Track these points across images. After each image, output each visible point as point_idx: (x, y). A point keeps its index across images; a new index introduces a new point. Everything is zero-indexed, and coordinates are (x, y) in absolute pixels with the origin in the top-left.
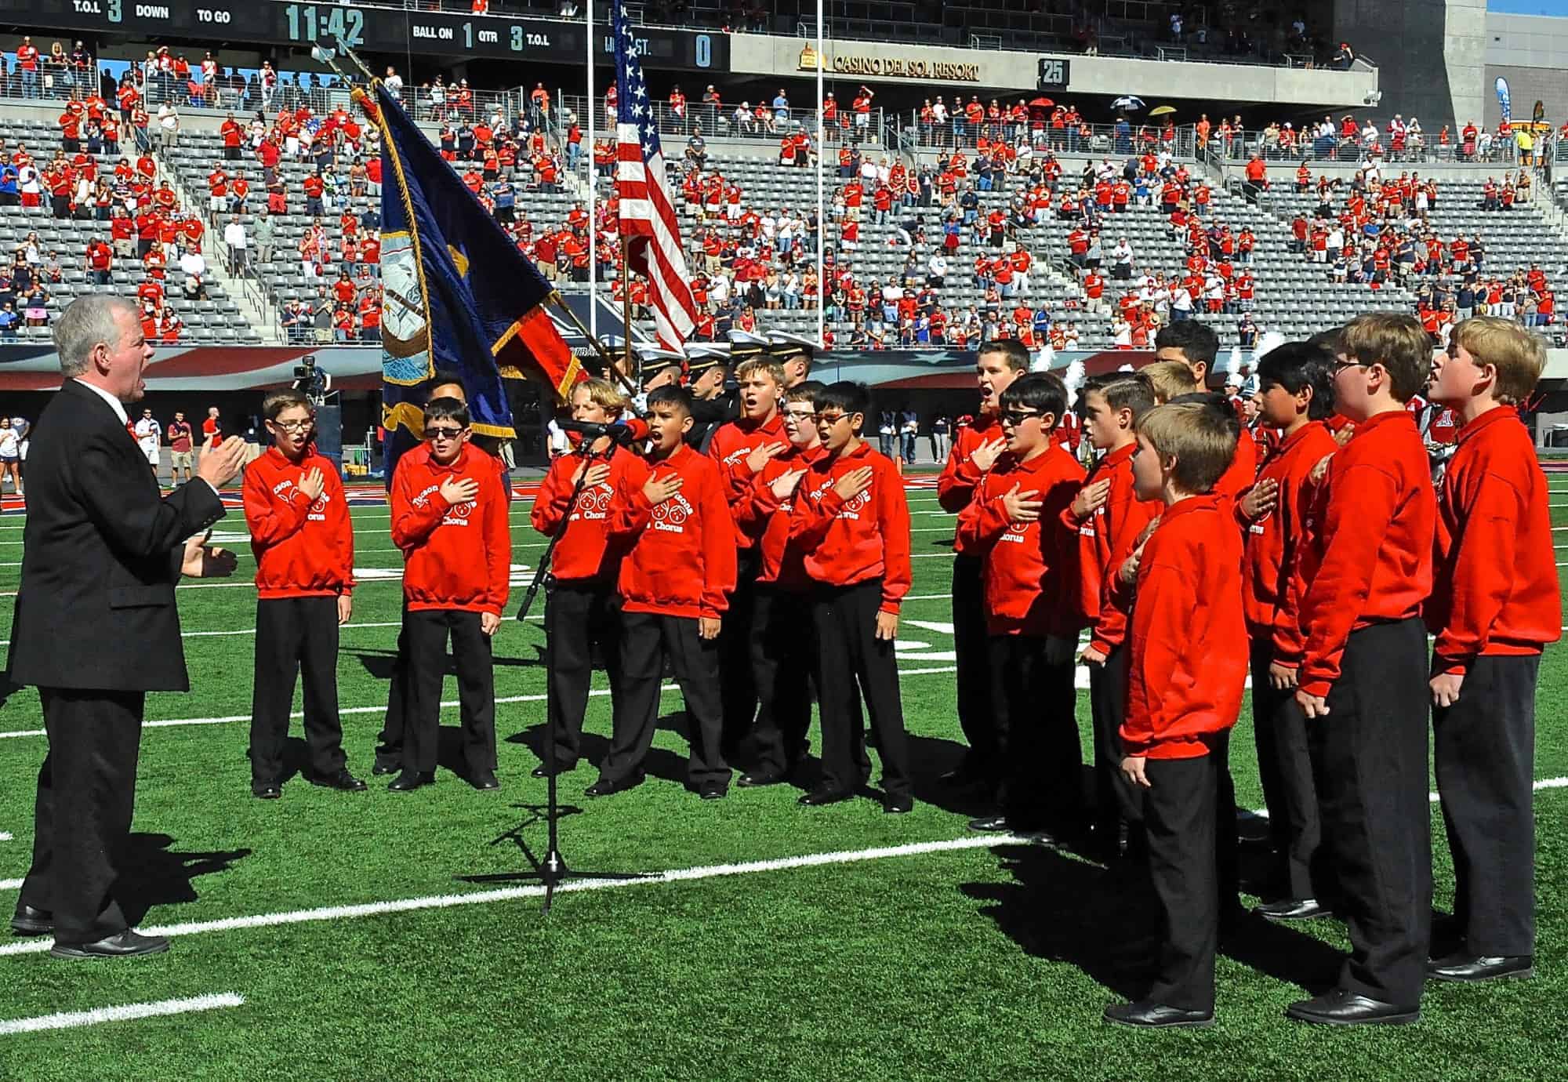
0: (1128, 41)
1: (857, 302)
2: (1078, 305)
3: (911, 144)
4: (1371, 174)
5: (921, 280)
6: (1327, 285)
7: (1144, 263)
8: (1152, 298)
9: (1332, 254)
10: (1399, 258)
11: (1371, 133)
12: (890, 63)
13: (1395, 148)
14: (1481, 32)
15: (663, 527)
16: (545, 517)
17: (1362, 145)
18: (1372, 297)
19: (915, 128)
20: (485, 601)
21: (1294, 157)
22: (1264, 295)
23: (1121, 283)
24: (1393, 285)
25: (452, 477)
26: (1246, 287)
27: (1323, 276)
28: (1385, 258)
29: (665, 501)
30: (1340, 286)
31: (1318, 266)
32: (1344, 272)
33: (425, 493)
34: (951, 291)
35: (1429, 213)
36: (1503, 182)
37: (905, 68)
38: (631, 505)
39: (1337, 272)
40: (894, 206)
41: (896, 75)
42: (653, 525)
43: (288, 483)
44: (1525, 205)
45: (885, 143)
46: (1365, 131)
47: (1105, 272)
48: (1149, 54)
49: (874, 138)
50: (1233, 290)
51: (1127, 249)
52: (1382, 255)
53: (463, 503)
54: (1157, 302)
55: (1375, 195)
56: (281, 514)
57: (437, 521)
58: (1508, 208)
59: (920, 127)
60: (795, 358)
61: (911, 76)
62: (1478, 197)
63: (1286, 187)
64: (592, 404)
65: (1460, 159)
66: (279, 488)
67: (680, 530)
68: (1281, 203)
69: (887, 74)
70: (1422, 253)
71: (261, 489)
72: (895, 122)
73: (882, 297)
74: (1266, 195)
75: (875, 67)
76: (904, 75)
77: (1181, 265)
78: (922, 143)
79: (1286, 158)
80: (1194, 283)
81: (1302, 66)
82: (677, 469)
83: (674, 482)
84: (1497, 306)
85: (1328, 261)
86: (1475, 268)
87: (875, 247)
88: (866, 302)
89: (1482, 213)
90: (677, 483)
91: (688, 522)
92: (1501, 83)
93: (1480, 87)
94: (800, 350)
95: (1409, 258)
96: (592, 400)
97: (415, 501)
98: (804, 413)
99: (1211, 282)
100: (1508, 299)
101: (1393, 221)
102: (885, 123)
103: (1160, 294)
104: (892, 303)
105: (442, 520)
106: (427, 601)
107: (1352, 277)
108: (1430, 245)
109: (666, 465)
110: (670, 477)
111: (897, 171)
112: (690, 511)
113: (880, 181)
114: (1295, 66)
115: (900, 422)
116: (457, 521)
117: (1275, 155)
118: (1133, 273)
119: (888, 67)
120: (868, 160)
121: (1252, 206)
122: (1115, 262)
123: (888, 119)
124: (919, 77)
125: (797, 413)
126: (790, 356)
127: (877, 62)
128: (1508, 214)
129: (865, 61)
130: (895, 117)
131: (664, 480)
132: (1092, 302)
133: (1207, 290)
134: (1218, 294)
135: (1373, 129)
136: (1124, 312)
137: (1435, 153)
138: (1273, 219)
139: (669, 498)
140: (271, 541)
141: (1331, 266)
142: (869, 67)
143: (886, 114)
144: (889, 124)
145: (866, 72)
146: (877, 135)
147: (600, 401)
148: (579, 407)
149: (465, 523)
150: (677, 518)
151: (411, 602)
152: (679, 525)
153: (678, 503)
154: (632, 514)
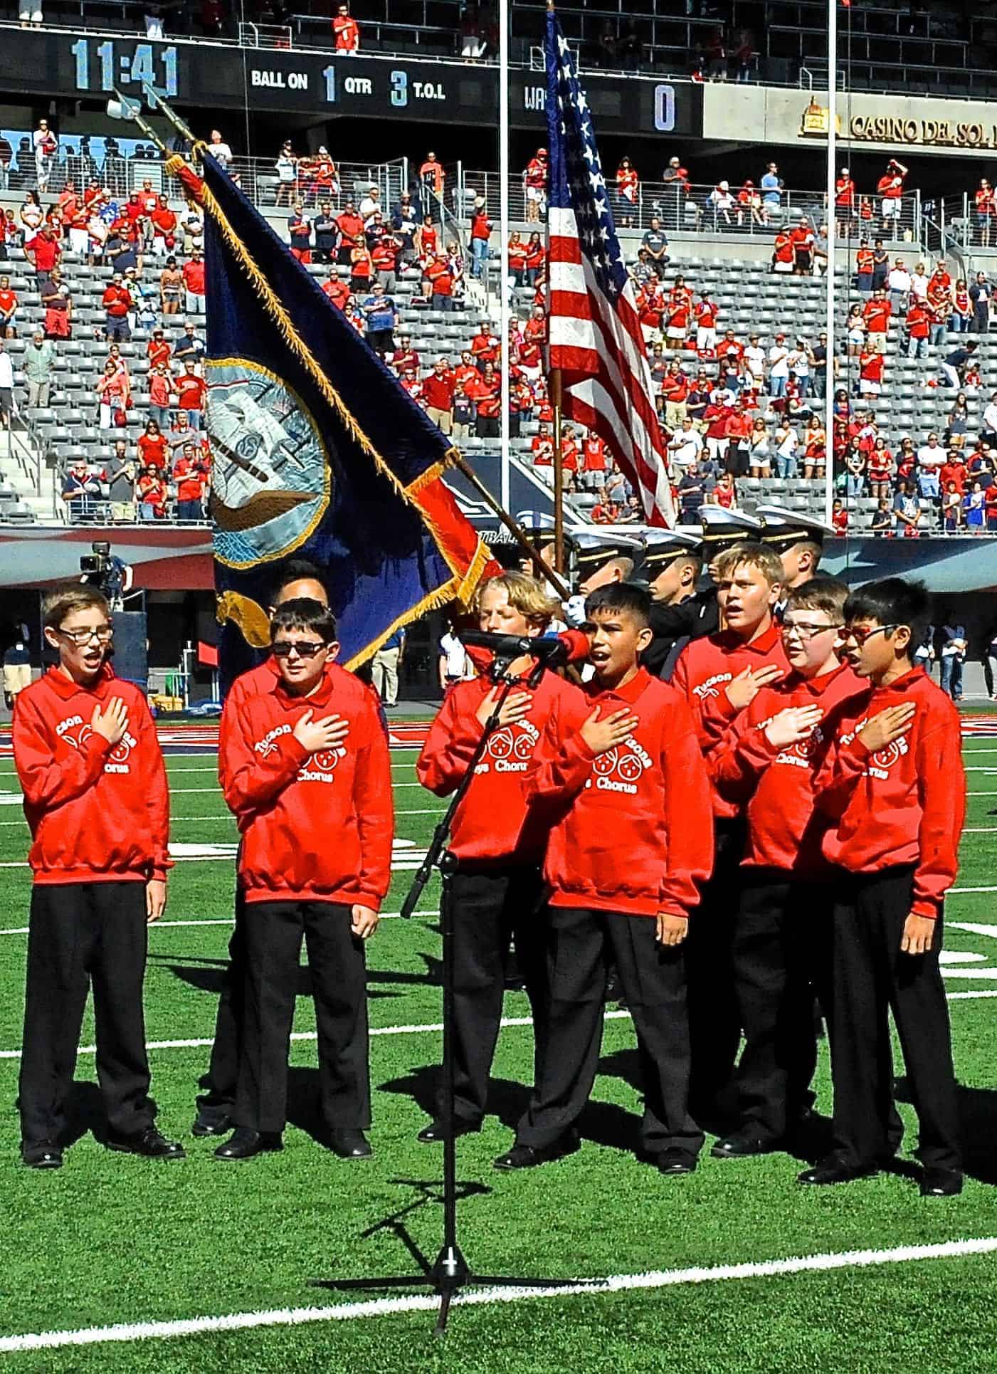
1: (881, 468)
3: (961, 242)
12: (931, 127)
15: (609, 785)
16: (439, 768)
19: (966, 220)
20: (356, 889)
25: (311, 712)
29: (611, 748)
33: (273, 735)
37: (952, 133)
38: (563, 753)
40: (935, 332)
41: (939, 144)
42: (594, 783)
43: (77, 720)
45: (923, 241)
49: (908, 234)
53: (328, 749)
56: (66, 765)
57: (289, 776)
60: (798, 545)
61: (962, 146)
64: (510, 610)
66: (64, 725)
67: (633, 789)
69: (926, 142)
71: (37, 726)
72: (937, 211)
75: (910, 132)
76: (950, 144)
82: (628, 703)
83: (624, 721)
87: (907, 389)
90: (629, 723)
91: (644, 780)
94: (805, 534)
97: (257, 747)
98: (814, 627)
102: (923, 212)
104: (930, 470)
105: (296, 774)
106: (274, 887)
109: (614, 697)
110: (618, 713)
111: (939, 281)
112: (648, 763)
113: (916, 296)
116: (317, 776)
119: (929, 132)
120: (899, 266)
123: (927, 207)
124: (972, 146)
125: (804, 626)
126: (791, 543)
127: (912, 125)
129: (896, 123)
130: (938, 203)
131: (611, 719)
139: (618, 744)
140: (50, 803)
142: (901, 132)
143: (924, 199)
144: (929, 213)
145: (897, 139)
146: (911, 229)
147: (520, 605)
148: (490, 613)
149: (329, 778)
150: (629, 773)
151: (249, 888)
152: (632, 783)
153: (631, 751)
154: (565, 766)
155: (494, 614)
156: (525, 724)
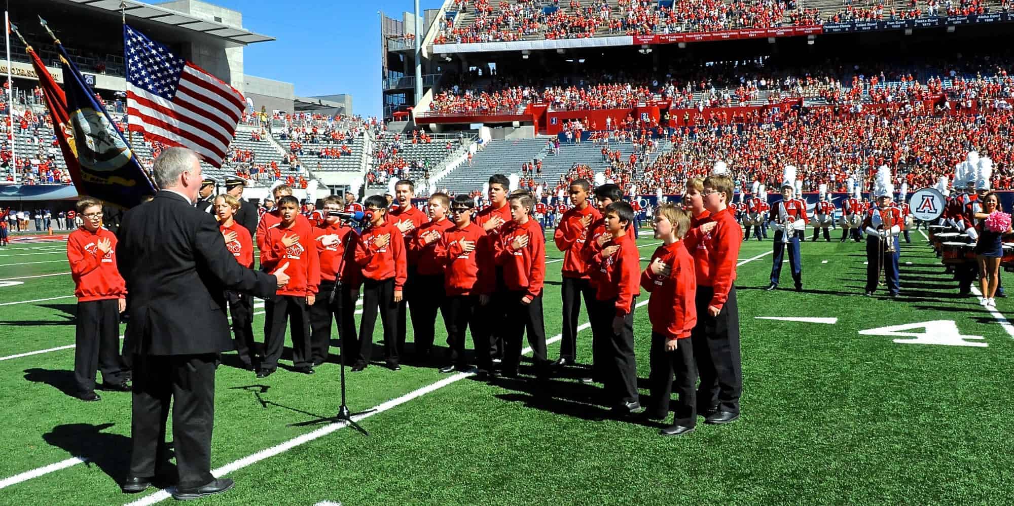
1: (19, 165)
5: (45, 157)
14: (242, 82)
19: (32, 97)
24: (226, 166)
36: (257, 132)
37: (26, 73)
40: (28, 127)
43: (92, 244)
44: (264, 140)
58: (258, 141)
59: (35, 96)
61: (29, 76)
62: (250, 137)
66: (88, 246)
70: (235, 155)
71: (77, 247)
73: (30, 163)
76: (25, 75)
78: (36, 103)
86: (253, 161)
87: (22, 143)
88: (23, 165)
89: (251, 142)
90: (298, 238)
95: (231, 156)
96: (226, 202)
104: (35, 166)
108: (237, 152)
111: (28, 113)
113: (21, 117)
115: (43, 214)
128: (259, 143)
130: (23, 91)
143: (19, 90)
147: (229, 203)
148: (219, 206)
152: (298, 256)
154: (278, 251)
156: (236, 242)
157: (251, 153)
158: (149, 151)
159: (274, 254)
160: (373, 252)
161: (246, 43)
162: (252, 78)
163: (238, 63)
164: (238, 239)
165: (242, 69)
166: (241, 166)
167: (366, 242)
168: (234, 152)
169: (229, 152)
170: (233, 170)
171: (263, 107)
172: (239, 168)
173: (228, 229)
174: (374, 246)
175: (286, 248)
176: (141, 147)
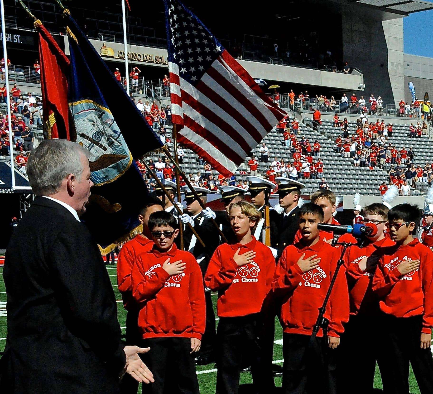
0: (256, 54)
2: (246, 173)
3: (159, 95)
4: (365, 120)
6: (352, 167)
7: (273, 155)
8: (280, 171)
9: (353, 154)
10: (380, 157)
11: (362, 102)
12: (146, 56)
13: (372, 109)
14: (402, 62)
15: (309, 285)
16: (216, 281)
17: (359, 107)
18: (371, 173)
19: (160, 88)
20: (192, 331)
21: (332, 111)
22: (326, 171)
23: (264, 164)
24: (378, 168)
25: (169, 259)
26: (320, 167)
27: (350, 163)
28: (375, 157)
29: (310, 270)
30: (357, 168)
31: (347, 159)
32: (358, 162)
33: (153, 268)
34: (187, 165)
35: (389, 138)
36: (417, 126)
37: (153, 59)
38: (290, 272)
39: (355, 162)
40: (154, 124)
41: (149, 62)
42: (303, 284)
44: (426, 136)
45: (146, 94)
46: (361, 101)
47: (256, 158)
48: (266, 60)
49: (141, 91)
50: (314, 168)
51: (266, 149)
52: (373, 155)
53: (177, 274)
54: (282, 173)
55: (367, 129)
57: (162, 285)
58: (419, 137)
61: (157, 63)
62: (407, 132)
63: (329, 124)
64: (242, 215)
65: (398, 115)
67: (319, 287)
68: (328, 131)
69: (145, 61)
70: (389, 155)
72: (150, 84)
74: (321, 127)
75: (139, 57)
76: (153, 62)
77: (289, 156)
79: (328, 111)
80: (298, 165)
81: (332, 71)
82: (317, 252)
83: (316, 260)
84: (421, 178)
85: (351, 157)
86: (411, 162)
89: (410, 139)
90: (318, 260)
91: (323, 282)
92: (411, 84)
93: (403, 85)
94: (296, 187)
95: (384, 156)
96: (242, 213)
97: (146, 274)
99: (305, 165)
100: (425, 175)
101: (375, 141)
102: (145, 85)
103: (283, 169)
105: (164, 284)
106: (156, 332)
107: (362, 164)
108: (392, 151)
109: (310, 249)
110: (313, 257)
111: (154, 107)
112: (325, 276)
113: (147, 112)
114: (329, 71)
116: (174, 285)
117: (323, 109)
118: (269, 159)
119: (145, 58)
120: (140, 102)
121: (316, 131)
122: (260, 154)
123: (147, 83)
124: (160, 63)
126: (290, 191)
127: (139, 55)
128: (420, 139)
129: (134, 54)
130: (150, 82)
131: (310, 258)
132: (252, 172)
133: (303, 168)
134: (308, 170)
135: (364, 100)
136: (269, 177)
137: (389, 112)
138: (326, 138)
139: (313, 269)
141: (352, 159)
142: (136, 57)
143: (146, 80)
144: (147, 85)
145: (134, 59)
146: (142, 90)
147: (246, 213)
149: (179, 286)
150: (317, 280)
151: (144, 333)
152: (318, 284)
153: (318, 271)
154: (291, 277)
155: (236, 217)
156: (253, 263)
157: (409, 153)
158: (289, 151)
159: (287, 282)
160: (394, 280)
161: (406, 14)
162: (412, 58)
163: (397, 39)
164: (255, 260)
165: (402, 47)
166: (396, 169)
167: (387, 266)
168: (389, 152)
169: (382, 151)
170: (386, 173)
171: (426, 94)
172: (392, 171)
173: (244, 246)
174: (396, 271)
175: (302, 273)
176: (281, 147)
